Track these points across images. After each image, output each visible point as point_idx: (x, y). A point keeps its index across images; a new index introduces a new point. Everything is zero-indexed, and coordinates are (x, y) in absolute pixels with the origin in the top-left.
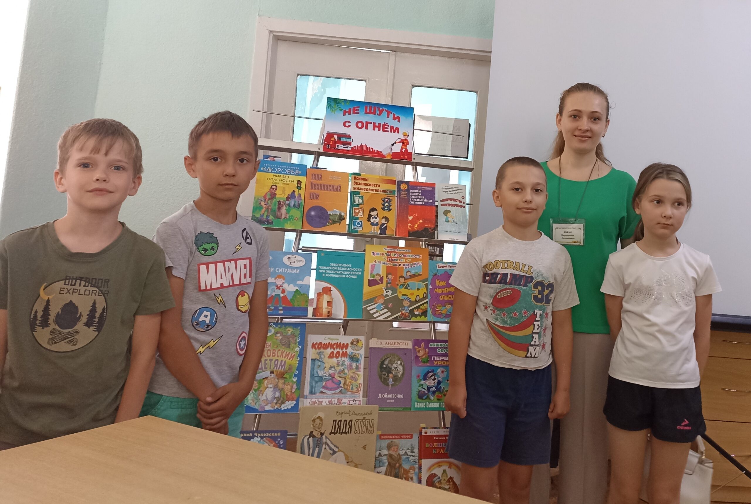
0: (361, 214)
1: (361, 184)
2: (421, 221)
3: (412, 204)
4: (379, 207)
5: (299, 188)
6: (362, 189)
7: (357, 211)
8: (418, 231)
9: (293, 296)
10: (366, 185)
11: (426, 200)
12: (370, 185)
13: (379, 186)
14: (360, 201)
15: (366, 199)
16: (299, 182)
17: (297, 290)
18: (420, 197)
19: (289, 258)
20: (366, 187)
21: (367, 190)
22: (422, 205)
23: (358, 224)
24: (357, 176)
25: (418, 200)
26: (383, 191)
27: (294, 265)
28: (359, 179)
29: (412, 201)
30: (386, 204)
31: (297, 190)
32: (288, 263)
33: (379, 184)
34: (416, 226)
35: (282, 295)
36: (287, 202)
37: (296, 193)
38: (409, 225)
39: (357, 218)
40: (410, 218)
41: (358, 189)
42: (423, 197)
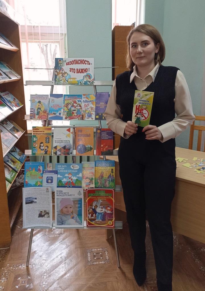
0: (36, 145)
1: (36, 132)
2: (107, 147)
3: (103, 139)
4: (44, 142)
5: (112, 172)
6: (37, 134)
7: (35, 144)
8: (105, 151)
9: (76, 181)
10: (38, 132)
11: (109, 137)
12: (40, 132)
13: (44, 132)
14: (36, 139)
15: (38, 138)
16: (112, 170)
17: (77, 179)
18: (106, 136)
19: (73, 166)
20: (38, 133)
21: (39, 134)
22: (107, 139)
23: (36, 150)
24: (34, 128)
25: (105, 137)
26: (46, 134)
27: (75, 169)
28: (35, 129)
29: (103, 138)
30: (47, 140)
31: (111, 173)
32: (73, 168)
33: (44, 131)
34: (105, 149)
35: (71, 181)
36: (108, 179)
37: (111, 175)
38: (102, 149)
39: (35, 148)
40: (102, 146)
41: (35, 134)
42: (108, 136)
